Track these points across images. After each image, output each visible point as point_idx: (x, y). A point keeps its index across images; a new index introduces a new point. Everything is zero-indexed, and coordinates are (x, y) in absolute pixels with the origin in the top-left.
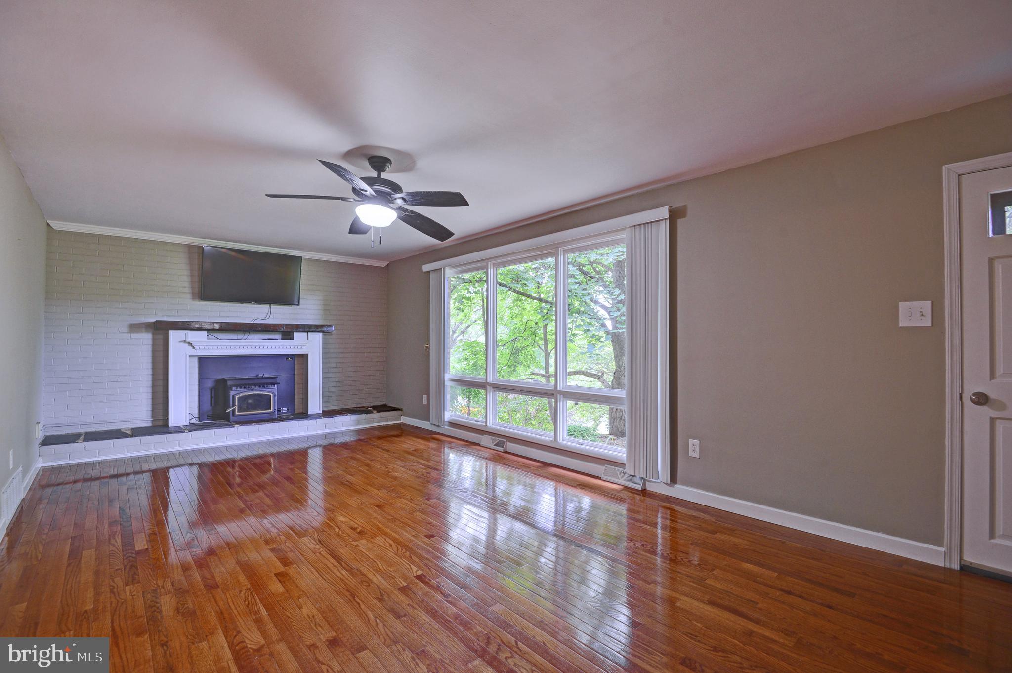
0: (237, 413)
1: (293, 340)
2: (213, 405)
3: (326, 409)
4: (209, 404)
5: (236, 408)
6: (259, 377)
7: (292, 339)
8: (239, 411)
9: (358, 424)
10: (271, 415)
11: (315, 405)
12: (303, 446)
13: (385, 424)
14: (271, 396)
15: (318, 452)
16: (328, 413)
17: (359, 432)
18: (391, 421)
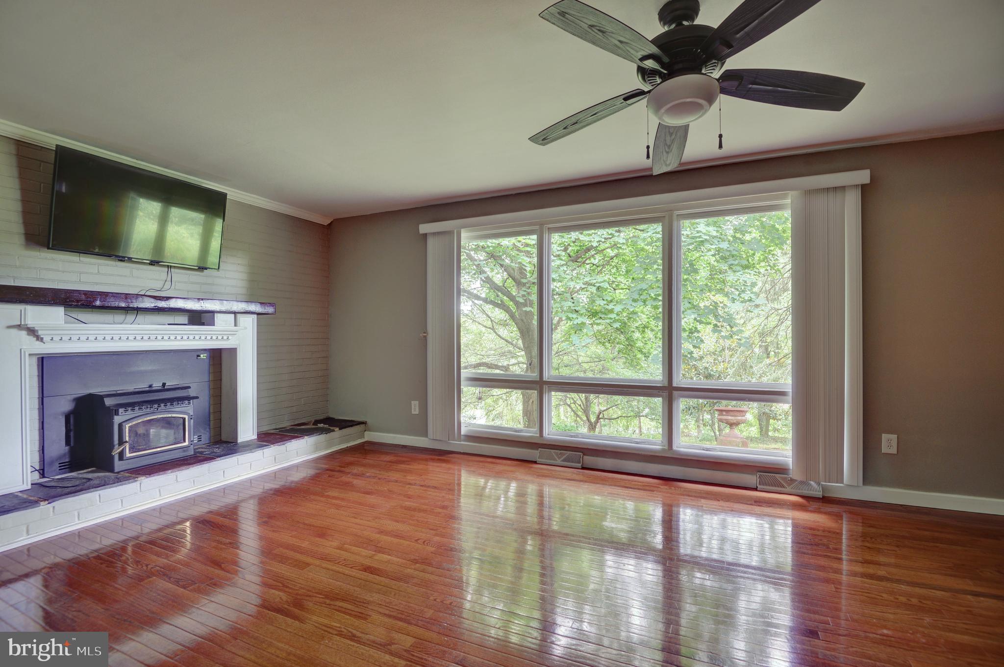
0: (128, 455)
1: (214, 325)
2: (72, 444)
3: (265, 429)
4: (64, 442)
5: (127, 446)
6: (154, 388)
7: (212, 323)
8: (131, 452)
9: (316, 449)
10: (184, 451)
11: (248, 426)
12: (230, 499)
14: (184, 419)
15: (252, 507)
16: (267, 438)
18: (354, 441)
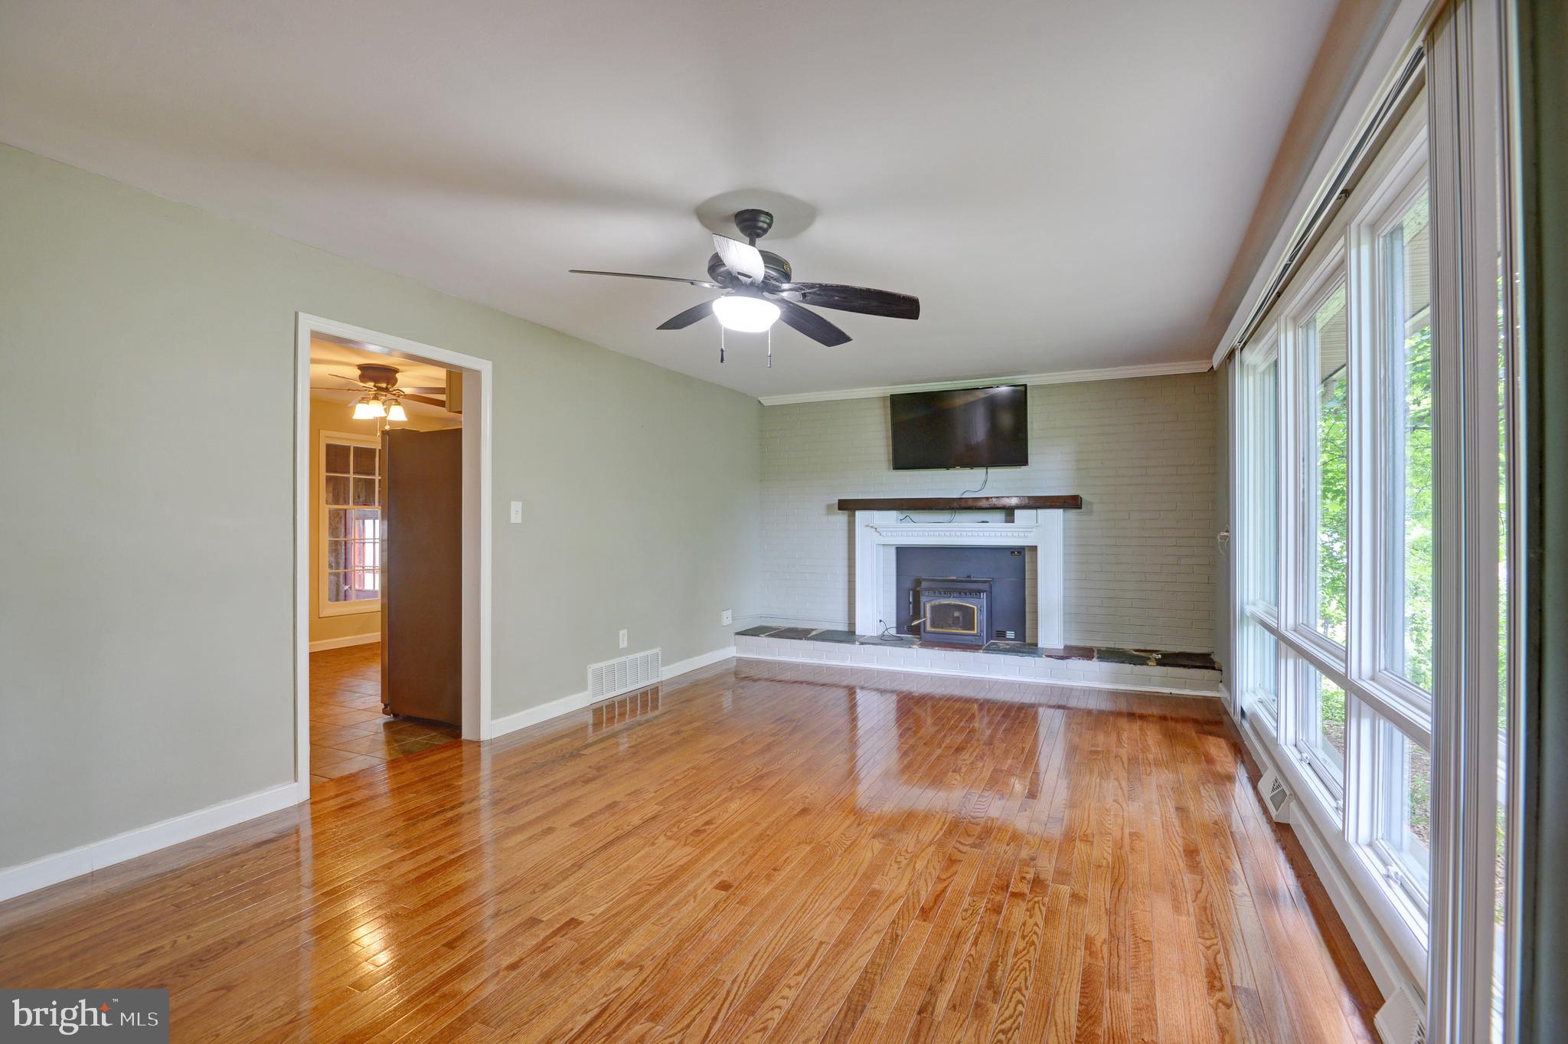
0: (929, 628)
1: (1014, 522)
2: (911, 614)
3: (1069, 643)
4: (907, 612)
5: (927, 620)
7: (1013, 520)
8: (932, 625)
9: (1116, 681)
11: (1051, 632)
13: (1175, 691)
14: (973, 608)
16: (1071, 652)
17: (1115, 695)
18: (1195, 690)
